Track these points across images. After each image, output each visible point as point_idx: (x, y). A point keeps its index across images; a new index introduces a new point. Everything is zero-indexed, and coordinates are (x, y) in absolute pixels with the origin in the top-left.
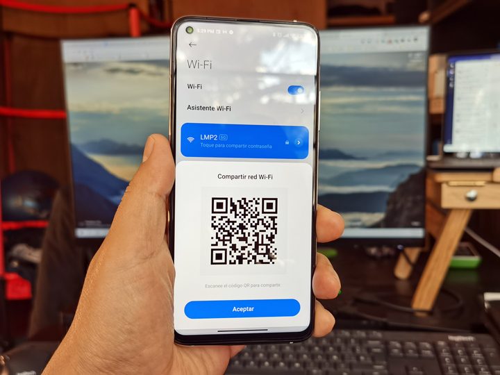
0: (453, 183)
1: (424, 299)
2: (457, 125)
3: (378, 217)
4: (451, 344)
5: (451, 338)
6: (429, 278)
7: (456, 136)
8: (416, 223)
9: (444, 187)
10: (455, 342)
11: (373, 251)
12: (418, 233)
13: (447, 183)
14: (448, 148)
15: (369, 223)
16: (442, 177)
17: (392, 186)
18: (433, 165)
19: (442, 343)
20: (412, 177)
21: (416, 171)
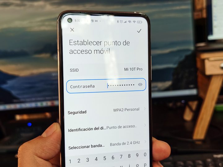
0: (212, 59)
1: (200, 133)
2: (215, 23)
3: (168, 84)
4: (215, 160)
5: (215, 156)
6: (202, 119)
7: (215, 30)
8: (192, 86)
9: (206, 62)
10: (217, 158)
11: (171, 105)
12: (194, 92)
13: (208, 59)
14: (211, 38)
15: (162, 88)
16: (204, 56)
17: (175, 64)
18: (200, 49)
19: (209, 160)
20: (187, 57)
21: (189, 53)
